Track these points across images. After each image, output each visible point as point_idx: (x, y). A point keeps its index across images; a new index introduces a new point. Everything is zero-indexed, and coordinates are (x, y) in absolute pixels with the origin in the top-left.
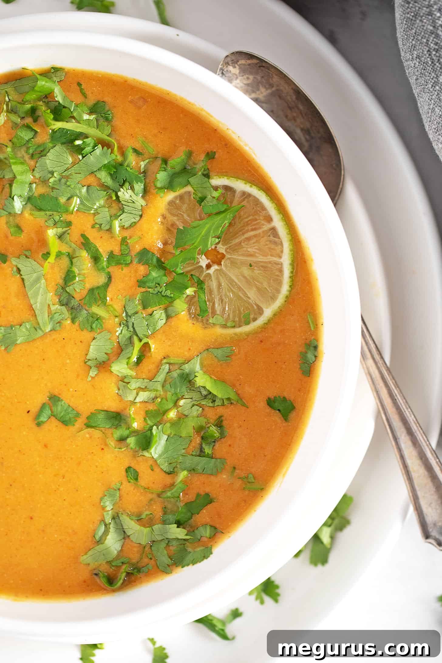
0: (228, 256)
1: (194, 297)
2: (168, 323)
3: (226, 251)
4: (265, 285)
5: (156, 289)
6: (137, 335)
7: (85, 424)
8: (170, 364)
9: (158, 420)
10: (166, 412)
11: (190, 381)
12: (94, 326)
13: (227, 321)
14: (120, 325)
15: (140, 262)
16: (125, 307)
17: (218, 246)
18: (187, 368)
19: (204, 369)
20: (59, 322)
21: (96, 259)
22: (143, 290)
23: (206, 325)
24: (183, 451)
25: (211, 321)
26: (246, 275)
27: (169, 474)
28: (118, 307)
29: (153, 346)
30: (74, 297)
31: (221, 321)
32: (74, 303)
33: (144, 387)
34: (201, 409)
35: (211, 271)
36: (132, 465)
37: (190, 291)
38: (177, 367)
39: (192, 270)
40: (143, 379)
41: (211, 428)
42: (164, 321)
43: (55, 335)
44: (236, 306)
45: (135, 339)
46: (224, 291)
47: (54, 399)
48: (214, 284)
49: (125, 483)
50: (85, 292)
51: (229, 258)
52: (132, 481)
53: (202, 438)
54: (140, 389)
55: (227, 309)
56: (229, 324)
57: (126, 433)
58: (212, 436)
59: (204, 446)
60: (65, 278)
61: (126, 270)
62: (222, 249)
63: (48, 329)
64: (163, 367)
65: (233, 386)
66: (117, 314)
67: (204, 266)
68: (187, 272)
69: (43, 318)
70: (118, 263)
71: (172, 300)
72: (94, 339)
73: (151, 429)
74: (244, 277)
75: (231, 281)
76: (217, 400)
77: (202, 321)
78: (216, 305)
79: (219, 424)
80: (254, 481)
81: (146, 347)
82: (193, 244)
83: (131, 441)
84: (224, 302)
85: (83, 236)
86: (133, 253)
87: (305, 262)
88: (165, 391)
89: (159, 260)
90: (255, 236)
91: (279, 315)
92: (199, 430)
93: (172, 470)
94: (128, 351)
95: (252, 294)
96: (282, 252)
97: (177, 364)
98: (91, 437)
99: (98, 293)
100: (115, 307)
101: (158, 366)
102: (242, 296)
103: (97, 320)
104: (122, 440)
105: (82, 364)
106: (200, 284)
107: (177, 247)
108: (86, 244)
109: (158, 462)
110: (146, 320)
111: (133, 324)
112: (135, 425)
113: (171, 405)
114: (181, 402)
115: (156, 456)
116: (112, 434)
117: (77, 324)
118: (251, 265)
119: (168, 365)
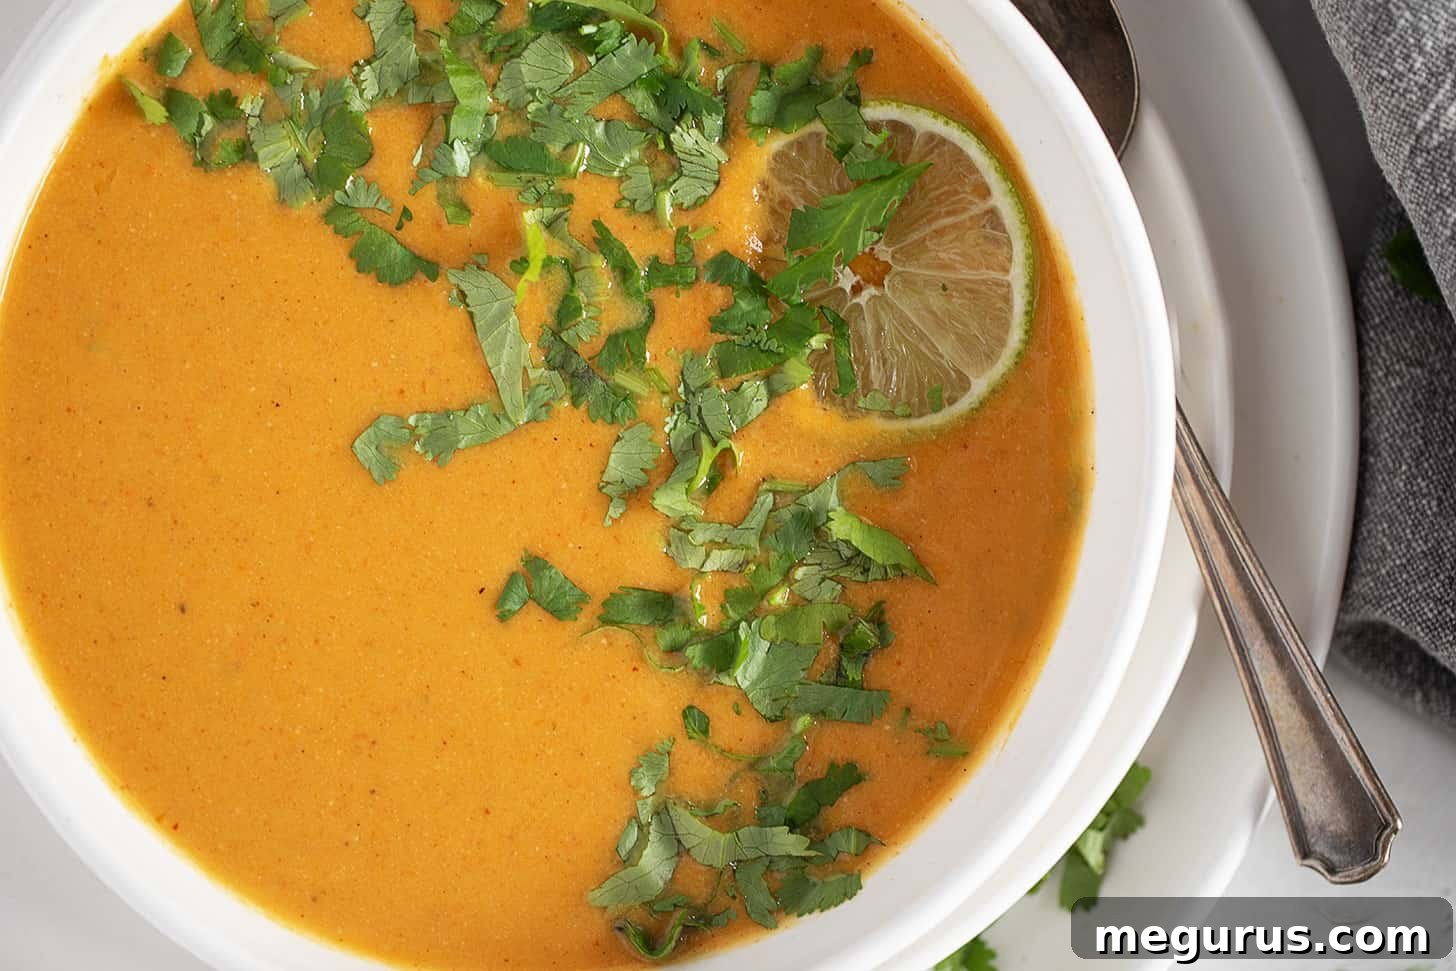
0: (896, 268)
1: (827, 353)
2: (772, 407)
3: (893, 257)
4: (975, 329)
5: (747, 337)
6: (709, 434)
7: (599, 618)
8: (775, 493)
9: (751, 609)
10: (767, 592)
11: (817, 530)
12: (618, 412)
13: (894, 403)
14: (673, 410)
15: (714, 279)
16: (682, 373)
17: (876, 247)
18: (811, 501)
19: (846, 503)
20: (545, 405)
21: (624, 270)
22: (722, 338)
23: (851, 411)
24: (802, 674)
25: (861, 404)
26: (935, 308)
27: (772, 721)
28: (668, 372)
29: (740, 456)
30: (576, 352)
31: (882, 402)
32: (578, 364)
33: (721, 540)
34: (840, 586)
35: (863, 299)
36: (696, 703)
37: (817, 342)
38: (789, 498)
39: (823, 297)
40: (721, 524)
41: (860, 626)
42: (764, 403)
43: (536, 431)
44: (914, 374)
45: (704, 439)
46: (888, 341)
47: (535, 565)
48: (868, 327)
49: (681, 740)
50: (601, 341)
51: (899, 273)
52: (695, 735)
53: (842, 646)
54: (713, 544)
55: (894, 378)
56: (898, 410)
57: (684, 635)
58: (864, 643)
59: (845, 664)
60: (559, 311)
61: (684, 295)
62: (884, 253)
63: (522, 419)
64: (762, 498)
65: (906, 539)
66: (667, 388)
67: (848, 289)
68: (813, 301)
69: (513, 395)
70: (670, 282)
71: (780, 360)
72: (618, 439)
73: (735, 628)
74: (933, 313)
75: (903, 321)
76: (873, 569)
77: (843, 404)
78: (873, 371)
79: (878, 617)
80: (947, 736)
81: (725, 460)
82: (826, 243)
83: (694, 652)
84: (888, 365)
85: (597, 224)
86: (701, 262)
87: (1058, 282)
88: (766, 550)
89: (753, 276)
90: (955, 226)
91: (999, 391)
92: (835, 629)
93: (778, 714)
94: (688, 464)
95: (947, 348)
96: (1010, 259)
97: (791, 492)
98: (611, 644)
99: (628, 345)
100: (664, 373)
101: (750, 498)
102: (927, 352)
103: (625, 400)
104: (675, 649)
105: (595, 492)
106: (839, 326)
107: (791, 247)
108: (603, 241)
109: (750, 696)
110: (727, 401)
111: (700, 409)
112: (703, 620)
113: (777, 579)
114: (800, 573)
115: (745, 684)
116: (655, 637)
117: (583, 408)
118: (944, 288)
119: (771, 495)
